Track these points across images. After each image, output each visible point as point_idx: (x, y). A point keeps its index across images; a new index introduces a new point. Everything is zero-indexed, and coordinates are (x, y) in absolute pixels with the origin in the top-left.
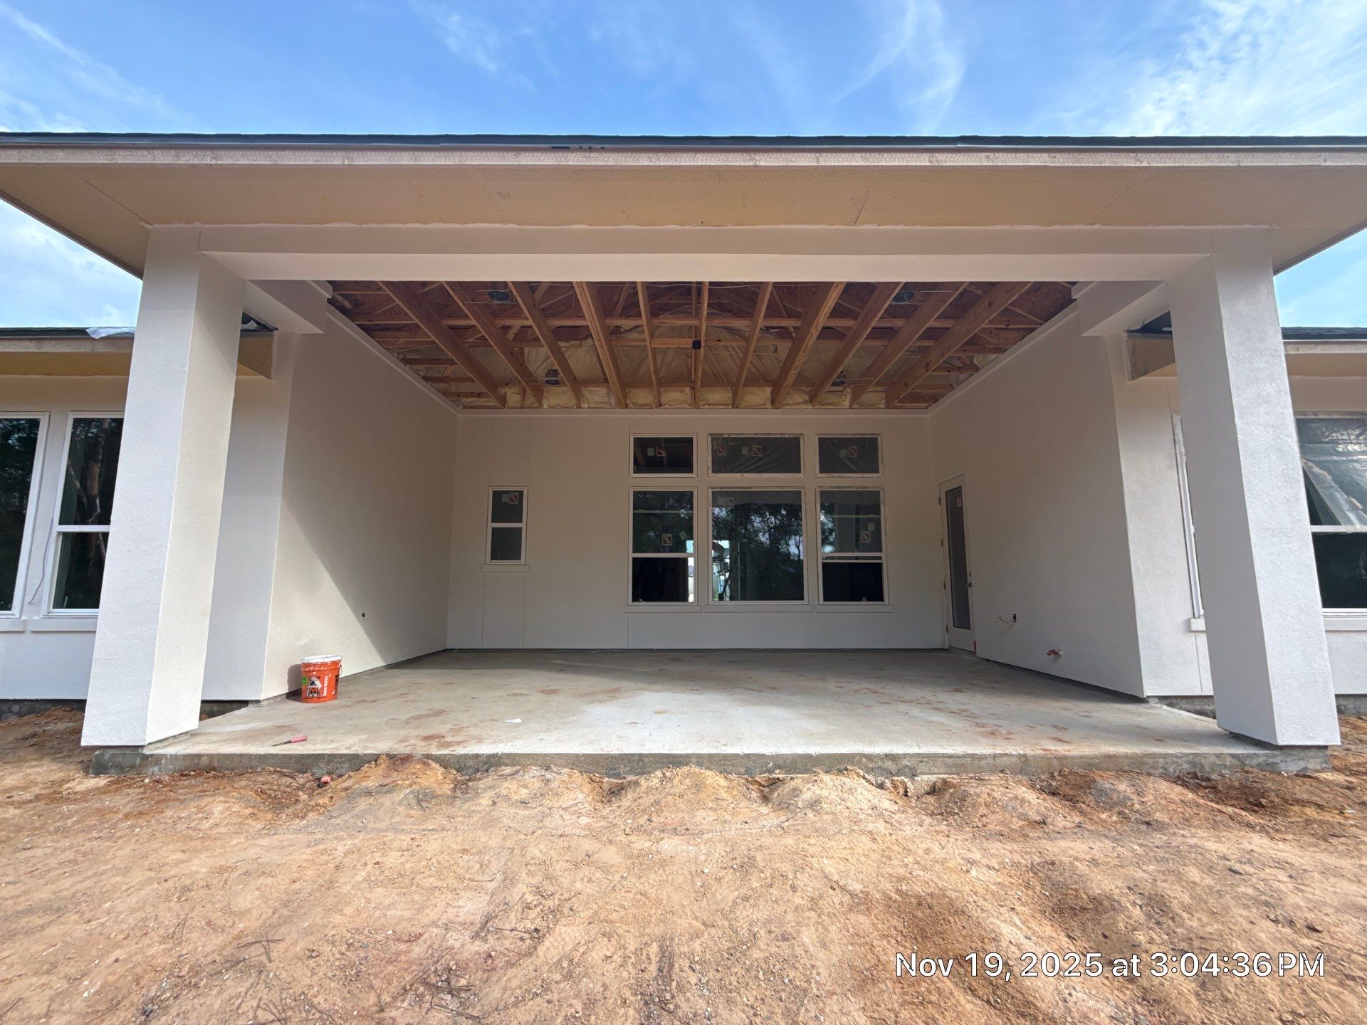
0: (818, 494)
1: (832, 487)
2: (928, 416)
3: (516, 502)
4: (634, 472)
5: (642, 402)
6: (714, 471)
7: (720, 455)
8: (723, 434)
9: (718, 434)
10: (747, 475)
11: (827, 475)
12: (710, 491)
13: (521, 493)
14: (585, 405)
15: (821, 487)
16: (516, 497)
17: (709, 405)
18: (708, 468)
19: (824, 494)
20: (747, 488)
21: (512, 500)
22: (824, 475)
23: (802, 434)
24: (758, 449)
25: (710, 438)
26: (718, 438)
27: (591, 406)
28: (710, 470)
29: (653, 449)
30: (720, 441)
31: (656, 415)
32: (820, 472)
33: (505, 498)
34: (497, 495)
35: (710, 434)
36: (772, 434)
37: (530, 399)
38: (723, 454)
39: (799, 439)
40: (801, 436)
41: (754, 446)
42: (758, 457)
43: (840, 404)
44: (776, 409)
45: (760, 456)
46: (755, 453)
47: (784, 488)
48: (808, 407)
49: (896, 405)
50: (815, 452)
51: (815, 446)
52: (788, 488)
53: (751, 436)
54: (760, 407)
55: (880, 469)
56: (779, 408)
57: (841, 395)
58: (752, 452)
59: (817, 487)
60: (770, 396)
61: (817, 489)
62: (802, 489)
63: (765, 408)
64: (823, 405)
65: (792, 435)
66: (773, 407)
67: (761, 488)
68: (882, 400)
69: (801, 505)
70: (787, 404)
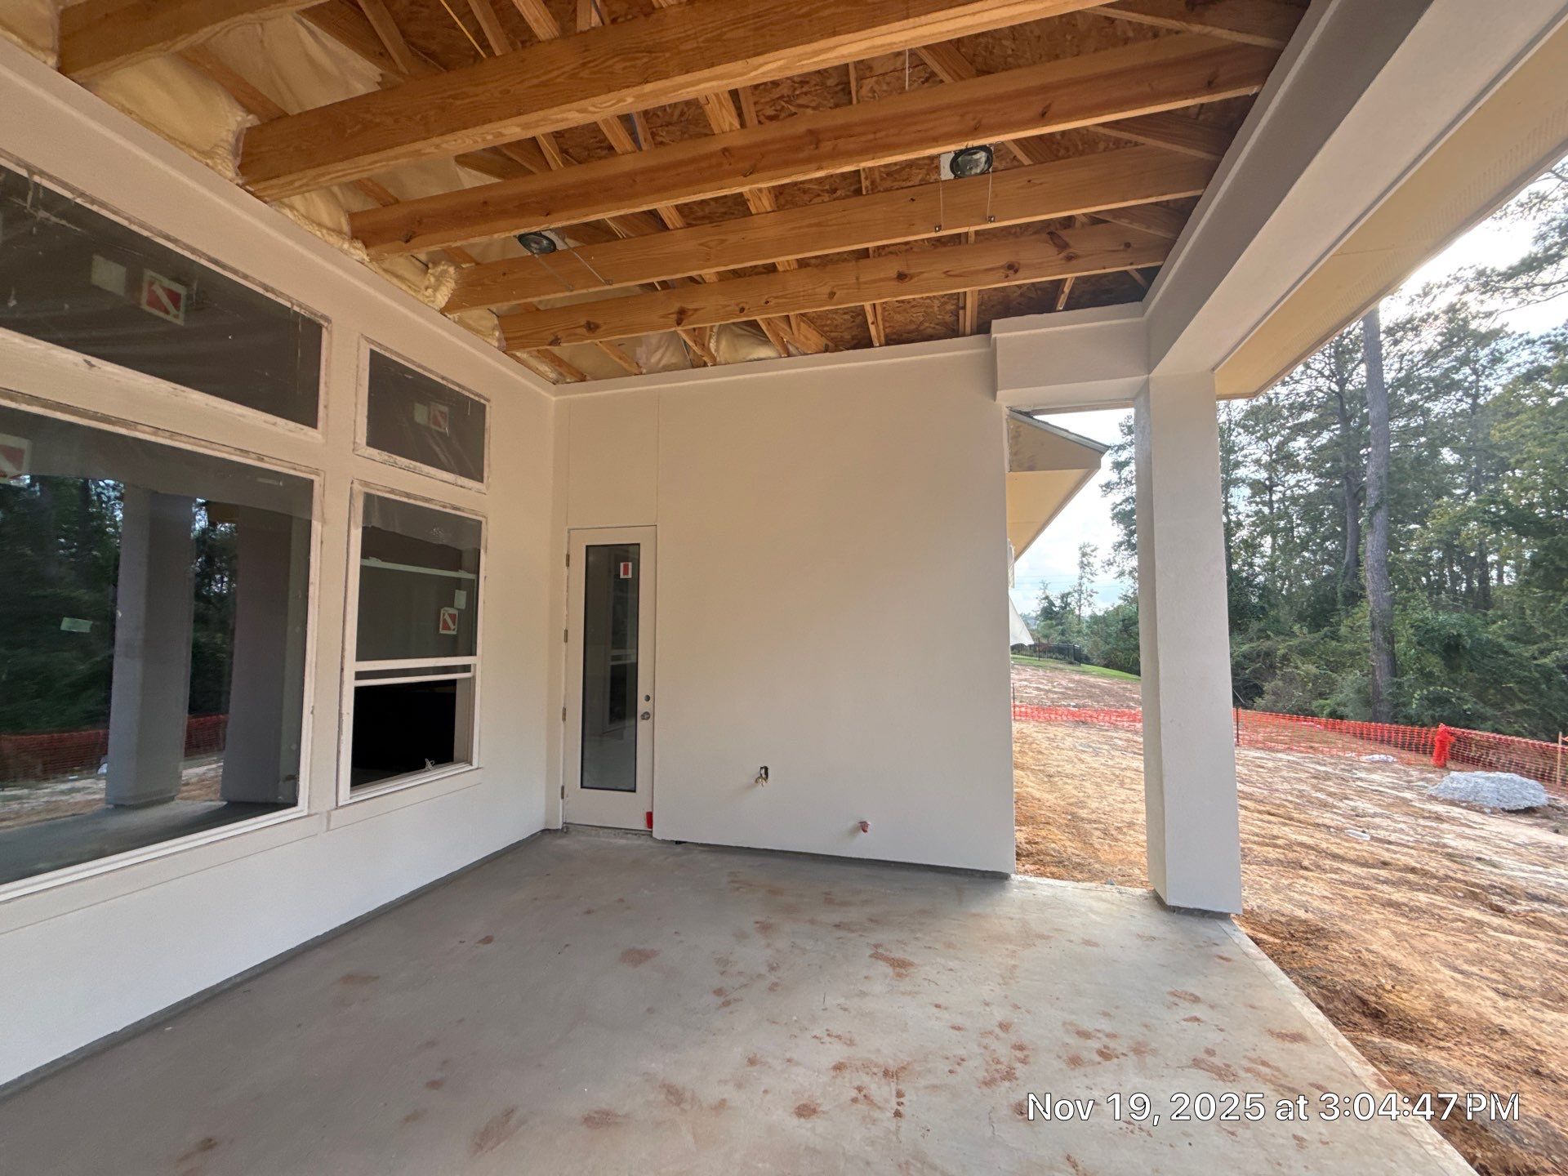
0: (359, 504)
1: (392, 491)
2: (554, 399)
10: (110, 369)
11: (385, 456)
15: (366, 484)
19: (373, 504)
22: (374, 452)
23: (327, 319)
24: (174, 297)
32: (369, 444)
39: (319, 327)
40: (326, 324)
41: (154, 274)
42: (165, 321)
43: (427, 294)
44: (257, 197)
45: (180, 322)
46: (155, 302)
47: (262, 460)
48: (352, 251)
49: (518, 354)
50: (358, 384)
51: (360, 370)
52: (274, 461)
53: (145, 233)
54: (195, 154)
55: (485, 475)
56: (267, 199)
57: (426, 272)
58: (145, 297)
59: (356, 482)
60: (237, 140)
61: (357, 486)
62: (318, 475)
63: (212, 168)
64: (386, 271)
65: (300, 306)
66: (248, 183)
67: (171, 438)
68: (494, 329)
69: (310, 522)
70: (292, 208)
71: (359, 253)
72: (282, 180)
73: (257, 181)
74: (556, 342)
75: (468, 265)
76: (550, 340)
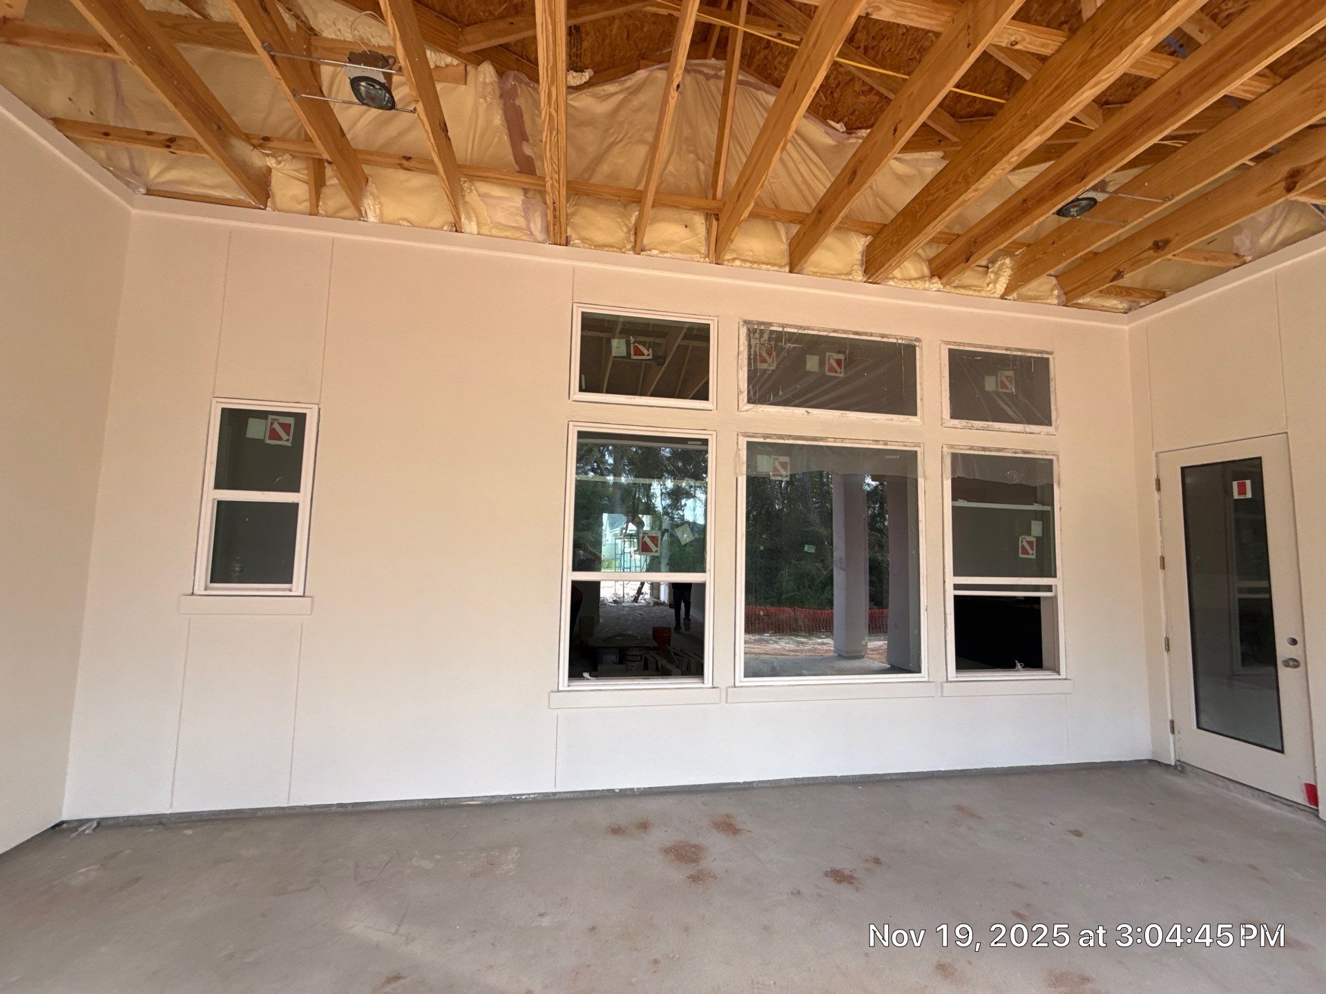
0: (948, 462)
1: (972, 448)
2: (1126, 328)
3: (286, 440)
4: (581, 390)
5: (600, 237)
6: (750, 400)
7: (765, 366)
8: (770, 324)
9: (762, 323)
10: (815, 412)
11: (964, 423)
12: (743, 441)
13: (300, 419)
14: (470, 227)
15: (952, 446)
16: (286, 427)
17: (744, 261)
18: (740, 392)
19: (958, 460)
20: (815, 439)
21: (274, 435)
22: (956, 422)
23: (918, 340)
24: (838, 362)
25: (744, 331)
26: (762, 332)
27: (485, 230)
28: (745, 396)
29: (623, 342)
30: (766, 336)
31: (630, 268)
32: (952, 417)
33: (256, 430)
34: (234, 421)
35: (746, 322)
36: (865, 334)
37: (335, 196)
38: (771, 365)
39: (914, 347)
40: (918, 344)
41: (830, 354)
42: (837, 377)
43: (988, 289)
44: (874, 283)
45: (842, 375)
46: (832, 369)
47: (886, 444)
48: (931, 286)
49: (1081, 301)
50: (941, 376)
51: (942, 366)
52: (893, 443)
53: (825, 334)
54: (843, 277)
55: (1053, 417)
56: (879, 281)
57: (987, 273)
58: (827, 367)
59: (945, 446)
60: (862, 256)
61: (946, 450)
62: (919, 446)
63: (852, 280)
64: (956, 287)
65: (902, 339)
66: (869, 278)
67: (842, 442)
68: (1052, 290)
69: (916, 480)
70: (893, 278)
71: (936, 284)
72: (886, 266)
73: (873, 274)
74: (1119, 275)
75: (1020, 251)
76: (1111, 277)
